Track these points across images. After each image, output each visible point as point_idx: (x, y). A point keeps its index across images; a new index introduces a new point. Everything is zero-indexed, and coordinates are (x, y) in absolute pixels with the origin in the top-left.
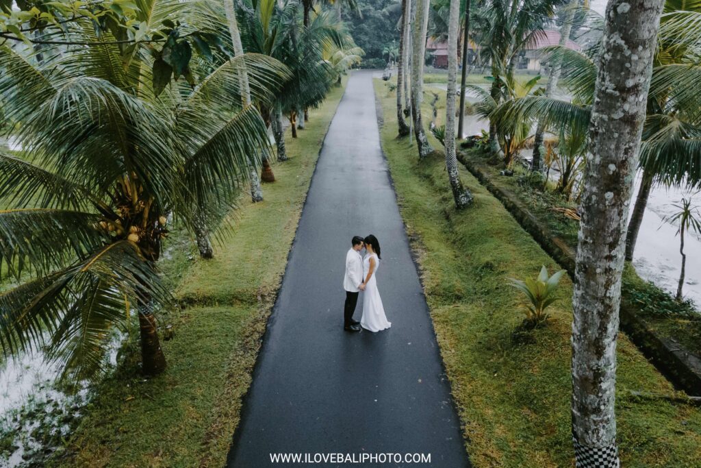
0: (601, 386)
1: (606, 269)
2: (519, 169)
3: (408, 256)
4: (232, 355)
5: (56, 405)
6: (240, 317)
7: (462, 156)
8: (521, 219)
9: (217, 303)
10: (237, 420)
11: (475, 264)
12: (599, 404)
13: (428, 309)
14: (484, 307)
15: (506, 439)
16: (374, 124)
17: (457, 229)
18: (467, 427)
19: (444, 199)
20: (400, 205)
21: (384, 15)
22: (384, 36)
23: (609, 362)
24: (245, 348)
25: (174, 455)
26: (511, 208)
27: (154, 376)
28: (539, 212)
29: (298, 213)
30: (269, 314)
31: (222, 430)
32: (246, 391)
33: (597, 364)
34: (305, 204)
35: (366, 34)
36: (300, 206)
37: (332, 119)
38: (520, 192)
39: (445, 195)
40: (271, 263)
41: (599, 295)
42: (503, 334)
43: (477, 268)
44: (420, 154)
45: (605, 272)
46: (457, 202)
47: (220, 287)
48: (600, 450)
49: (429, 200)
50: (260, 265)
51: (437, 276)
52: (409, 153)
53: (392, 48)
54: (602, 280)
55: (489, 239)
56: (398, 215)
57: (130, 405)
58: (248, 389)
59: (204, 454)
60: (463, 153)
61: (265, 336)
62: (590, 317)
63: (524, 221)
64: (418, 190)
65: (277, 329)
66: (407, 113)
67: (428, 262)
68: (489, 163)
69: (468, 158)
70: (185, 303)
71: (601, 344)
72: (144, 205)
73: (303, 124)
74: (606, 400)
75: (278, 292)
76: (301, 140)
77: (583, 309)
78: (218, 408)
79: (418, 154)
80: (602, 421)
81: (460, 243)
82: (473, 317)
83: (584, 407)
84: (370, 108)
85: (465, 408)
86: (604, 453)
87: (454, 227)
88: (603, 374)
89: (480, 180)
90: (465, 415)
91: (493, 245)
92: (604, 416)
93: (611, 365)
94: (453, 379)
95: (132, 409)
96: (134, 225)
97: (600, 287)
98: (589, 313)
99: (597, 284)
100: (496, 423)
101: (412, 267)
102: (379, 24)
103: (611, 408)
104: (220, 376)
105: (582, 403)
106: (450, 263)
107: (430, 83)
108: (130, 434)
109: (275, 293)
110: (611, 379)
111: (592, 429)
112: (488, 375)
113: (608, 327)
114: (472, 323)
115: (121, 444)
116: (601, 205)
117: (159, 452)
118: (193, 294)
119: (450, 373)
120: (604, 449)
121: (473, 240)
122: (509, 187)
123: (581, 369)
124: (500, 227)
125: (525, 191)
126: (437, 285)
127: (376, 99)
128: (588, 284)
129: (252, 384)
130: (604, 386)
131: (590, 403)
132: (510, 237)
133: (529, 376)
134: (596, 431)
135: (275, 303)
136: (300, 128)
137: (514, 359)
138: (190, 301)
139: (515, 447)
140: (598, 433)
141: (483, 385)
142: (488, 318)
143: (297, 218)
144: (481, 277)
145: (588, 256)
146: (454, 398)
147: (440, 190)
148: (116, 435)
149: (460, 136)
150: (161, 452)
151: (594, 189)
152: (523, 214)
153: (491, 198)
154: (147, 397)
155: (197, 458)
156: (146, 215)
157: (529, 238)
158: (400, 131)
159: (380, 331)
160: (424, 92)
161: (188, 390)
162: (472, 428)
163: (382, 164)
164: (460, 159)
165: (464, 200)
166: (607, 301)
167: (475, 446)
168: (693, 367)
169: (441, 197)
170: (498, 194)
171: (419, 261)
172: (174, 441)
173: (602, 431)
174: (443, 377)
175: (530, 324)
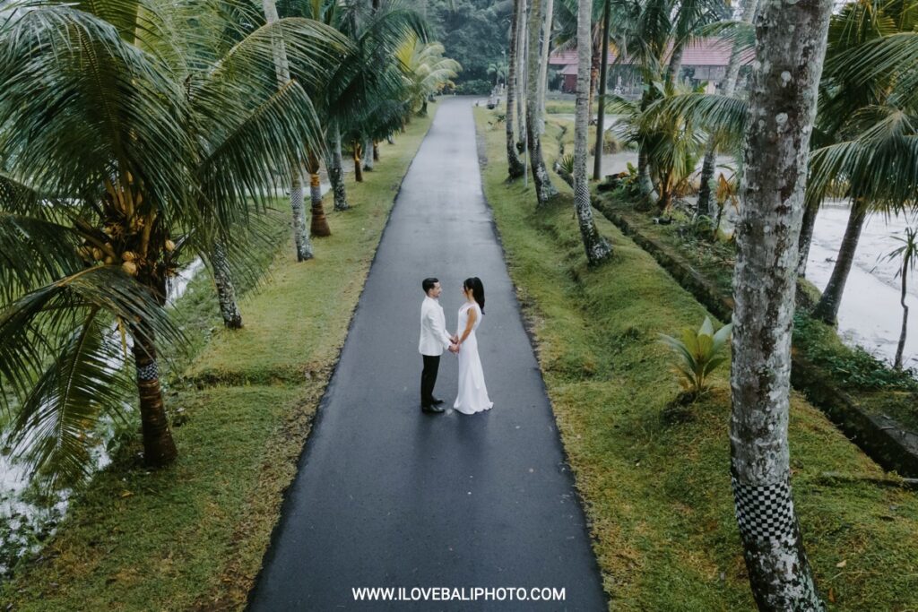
0: (769, 397)
1: (777, 226)
2: (680, 215)
3: (519, 324)
4: (269, 443)
5: (24, 520)
6: (281, 398)
7: (599, 202)
8: (680, 276)
9: (248, 382)
10: (276, 517)
11: (613, 332)
12: (766, 424)
13: (544, 387)
14: (624, 385)
15: (649, 537)
16: (474, 164)
17: (589, 291)
18: (596, 526)
19: (572, 256)
20: (509, 264)
21: (489, 16)
22: (489, 46)
23: (780, 361)
24: (287, 433)
25: (189, 557)
26: (668, 264)
27: (159, 467)
28: (705, 268)
29: (364, 273)
30: (321, 394)
31: (255, 530)
32: (289, 483)
33: (765, 366)
34: (373, 262)
35: (463, 44)
36: (366, 265)
37: (414, 158)
38: (681, 243)
39: (574, 250)
40: (325, 334)
41: (768, 265)
42: (649, 414)
43: (616, 338)
44: (539, 197)
45: (776, 231)
46: (589, 255)
47: (253, 363)
48: (767, 489)
49: (551, 258)
50: (310, 337)
51: (559, 348)
52: (523, 199)
53: (501, 63)
54: (771, 242)
55: (634, 301)
56: (506, 275)
57: (127, 502)
58: (292, 481)
59: (230, 557)
60: (601, 197)
61: (315, 420)
62: (756, 297)
63: (685, 279)
64: (535, 246)
65: (332, 412)
66: (521, 147)
67: (546, 332)
68: (638, 210)
69: (607, 204)
70: (202, 382)
71: (769, 335)
72: (143, 222)
73: (372, 164)
74: (776, 417)
75: (334, 369)
76: (368, 185)
77: (746, 288)
78: (250, 505)
79: (536, 200)
80: (769, 447)
81: (592, 309)
82: (608, 395)
83: (746, 429)
84: (468, 143)
85: (594, 503)
86: (773, 492)
87: (585, 289)
88: (772, 379)
89: (623, 230)
90: (593, 511)
91: (639, 308)
92: (772, 441)
93: (782, 366)
94: (578, 469)
95: (130, 506)
96: (130, 250)
97: (769, 254)
98: (754, 292)
99: (765, 248)
100: (636, 520)
101: (524, 337)
102: (483, 30)
103: (782, 429)
104: (253, 467)
105: (743, 424)
106: (577, 332)
107: (555, 113)
108: (128, 535)
109: (330, 368)
110: (782, 387)
111: (757, 459)
112: (627, 465)
113: (780, 310)
114: (606, 403)
115: (116, 545)
116: (770, 133)
117: (168, 553)
118: (215, 370)
119: (573, 462)
120: (773, 488)
121: (611, 303)
122: (664, 238)
123: (743, 374)
124: (650, 286)
125: (687, 242)
126: (559, 359)
127: (477, 133)
128: (753, 251)
129: (297, 475)
130: (773, 396)
131: (755, 423)
132: (664, 296)
133: (683, 462)
134: (762, 462)
135: (330, 380)
136: (367, 169)
137: (663, 443)
138: (210, 379)
139: (660, 546)
140: (765, 464)
141: (619, 476)
142: (629, 398)
143: (362, 279)
144: (621, 348)
145: (753, 210)
146: (579, 491)
147: (566, 244)
148: (109, 536)
149: (596, 176)
150: (172, 554)
151: (762, 112)
152: (684, 270)
153: (639, 250)
154: (150, 493)
155: (221, 561)
156: (147, 237)
157: (689, 298)
158: (510, 170)
159: (476, 413)
160: (546, 123)
161: (208, 484)
162: (601, 524)
163: (485, 213)
164: (596, 205)
165: (599, 253)
166: (779, 273)
167: (606, 546)
168: (912, 447)
169: (567, 254)
170: (649, 246)
171: (532, 330)
172: (188, 541)
173: (770, 462)
174: (565, 466)
175: (686, 399)
